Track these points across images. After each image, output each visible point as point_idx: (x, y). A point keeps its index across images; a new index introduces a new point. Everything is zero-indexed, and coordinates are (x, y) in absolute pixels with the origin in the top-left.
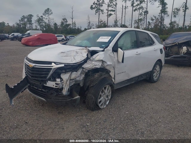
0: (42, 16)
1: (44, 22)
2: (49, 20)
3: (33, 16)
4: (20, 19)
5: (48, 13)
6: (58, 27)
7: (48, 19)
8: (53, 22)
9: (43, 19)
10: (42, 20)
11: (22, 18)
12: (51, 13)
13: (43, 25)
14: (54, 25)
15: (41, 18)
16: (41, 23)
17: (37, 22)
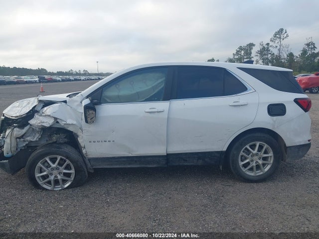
0: (268, 44)
1: (270, 54)
2: (279, 50)
3: (254, 45)
4: (235, 52)
5: (280, 38)
6: (296, 60)
7: (279, 47)
8: (288, 51)
9: (270, 48)
10: (268, 50)
11: (238, 50)
12: (285, 35)
13: (267, 59)
14: (288, 56)
15: (266, 46)
16: (265, 54)
17: (259, 55)
